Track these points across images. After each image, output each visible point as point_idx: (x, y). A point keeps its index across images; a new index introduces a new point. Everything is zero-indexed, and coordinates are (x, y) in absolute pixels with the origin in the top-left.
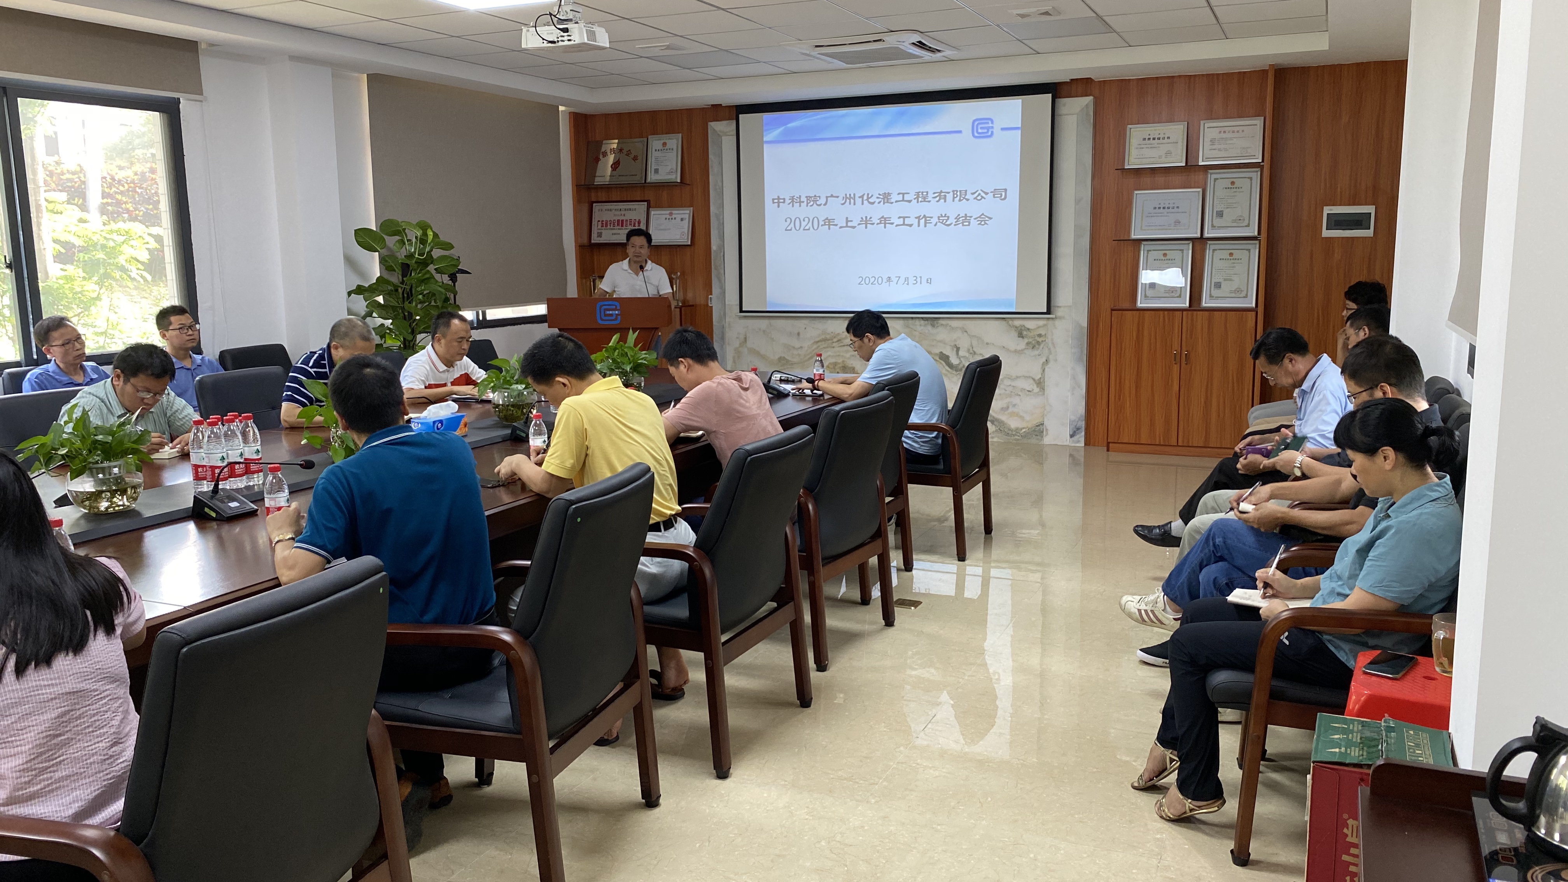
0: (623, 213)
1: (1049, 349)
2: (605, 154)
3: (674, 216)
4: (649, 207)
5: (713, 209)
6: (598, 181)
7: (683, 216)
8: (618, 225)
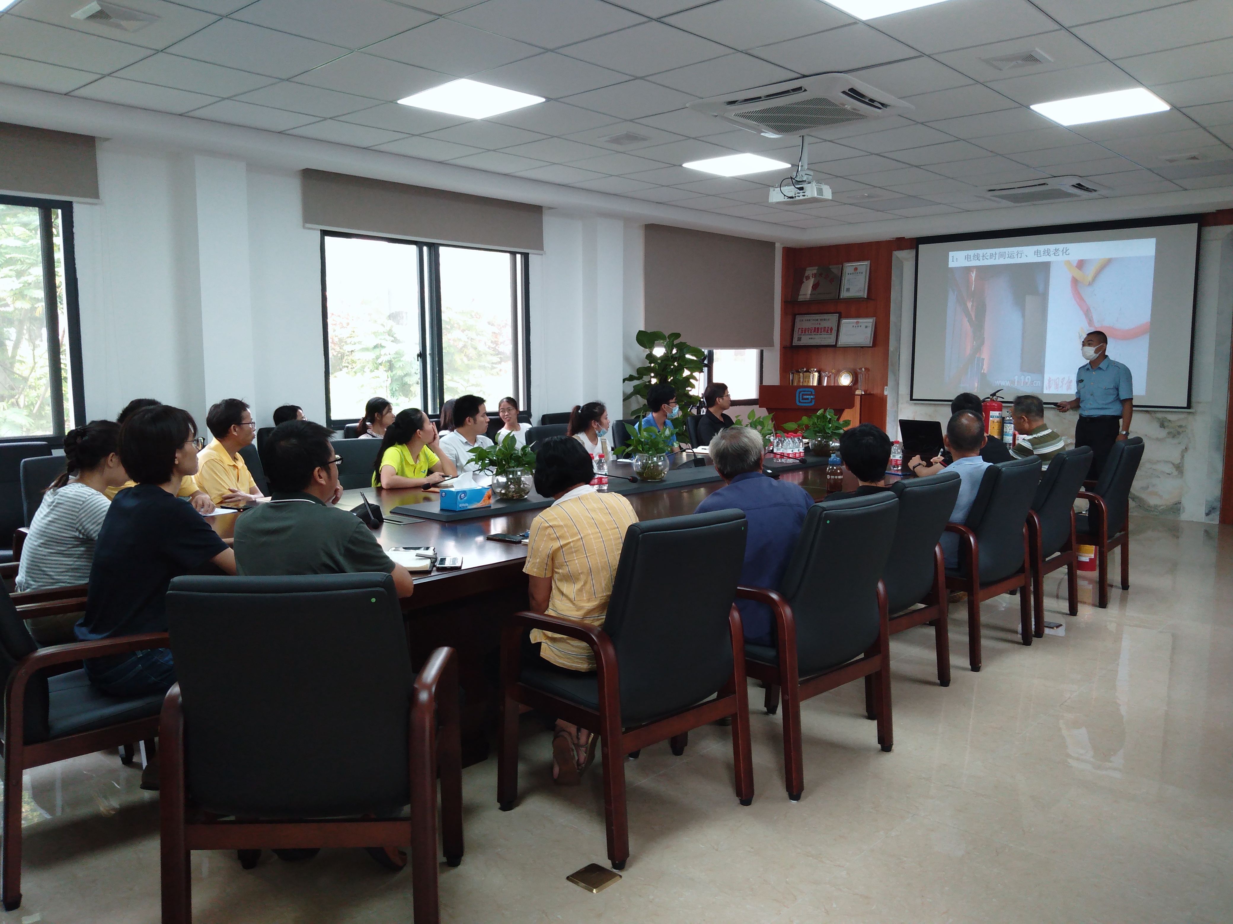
0: (819, 322)
1: (1189, 438)
2: (808, 278)
3: (859, 325)
4: (840, 318)
6: (801, 298)
7: (866, 324)
8: (814, 331)
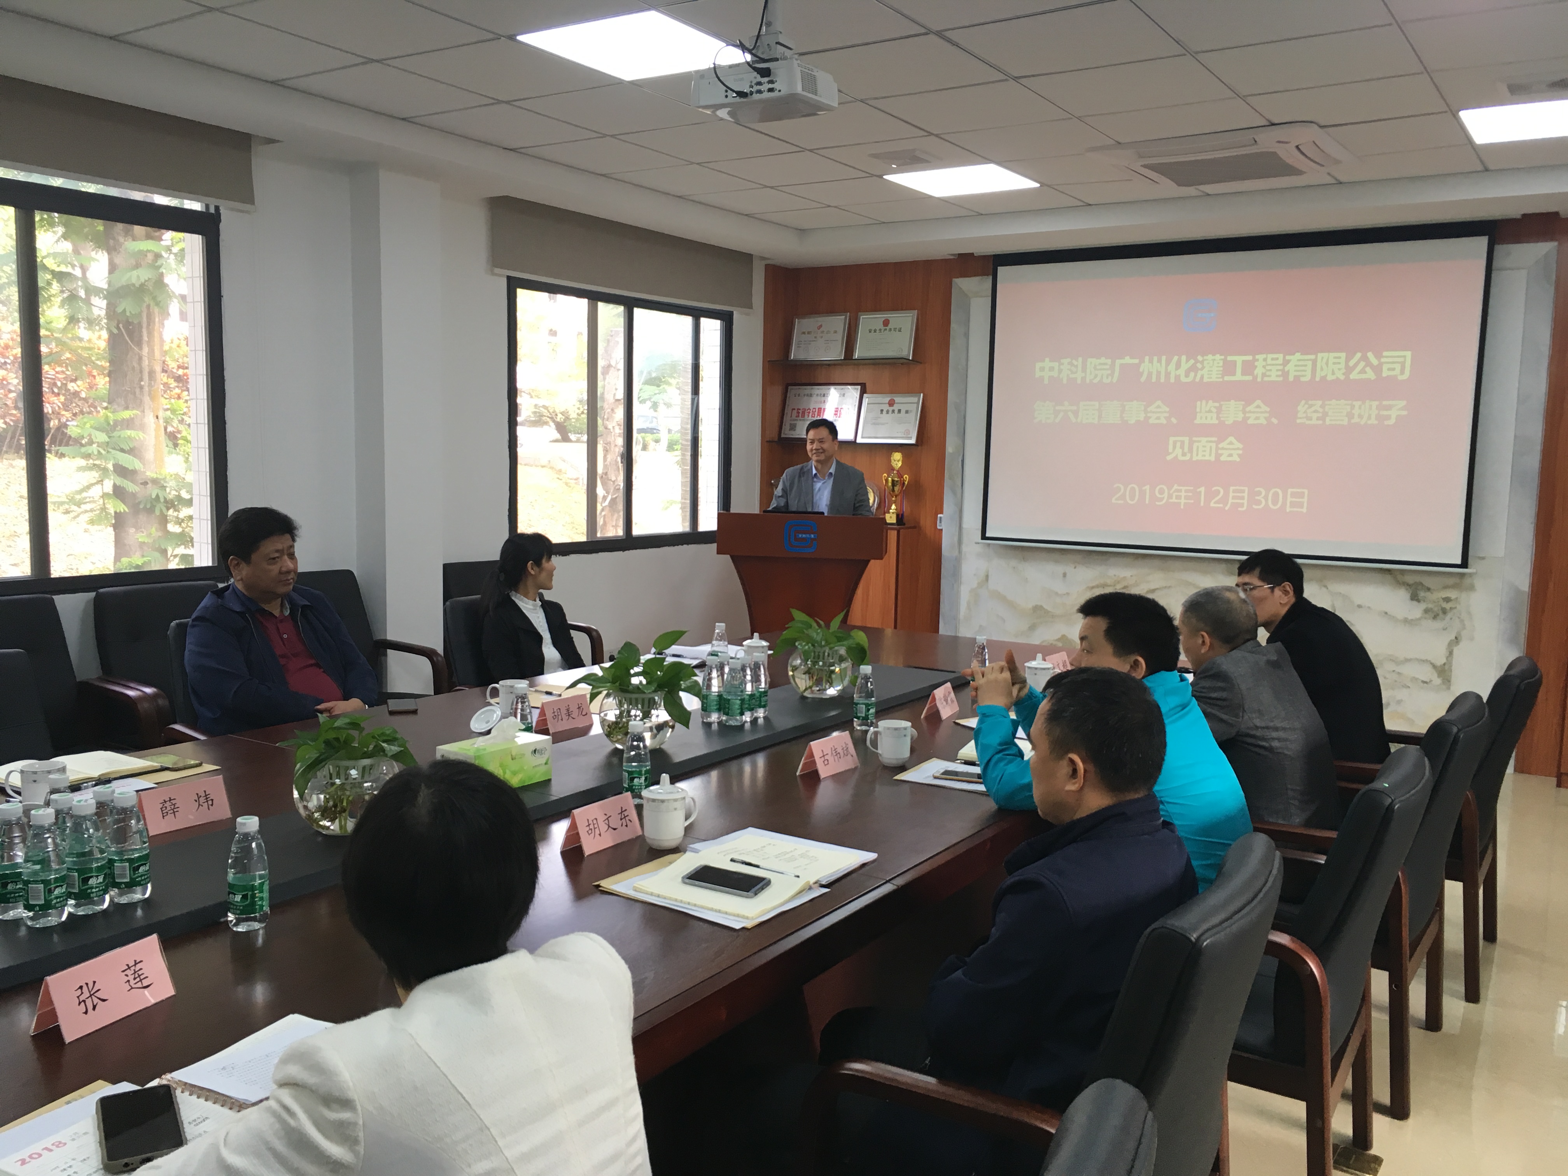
1: (1462, 621)
3: (895, 406)
4: (863, 392)
5: (952, 396)
7: (909, 406)
